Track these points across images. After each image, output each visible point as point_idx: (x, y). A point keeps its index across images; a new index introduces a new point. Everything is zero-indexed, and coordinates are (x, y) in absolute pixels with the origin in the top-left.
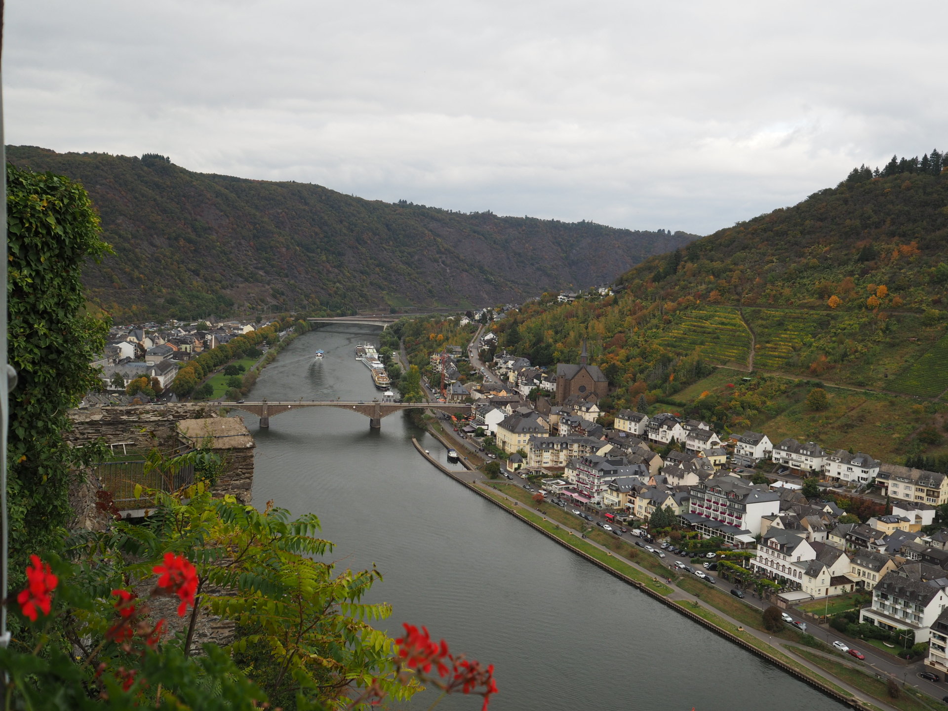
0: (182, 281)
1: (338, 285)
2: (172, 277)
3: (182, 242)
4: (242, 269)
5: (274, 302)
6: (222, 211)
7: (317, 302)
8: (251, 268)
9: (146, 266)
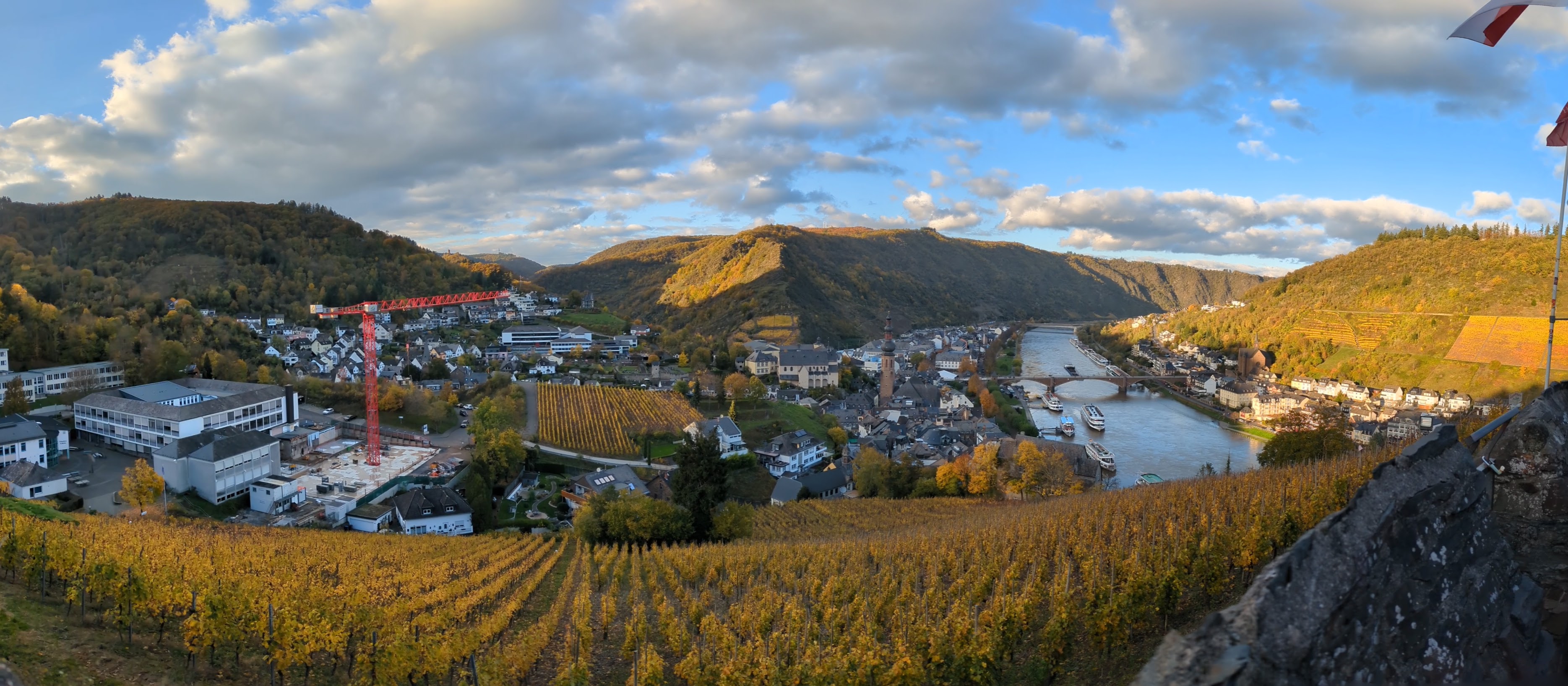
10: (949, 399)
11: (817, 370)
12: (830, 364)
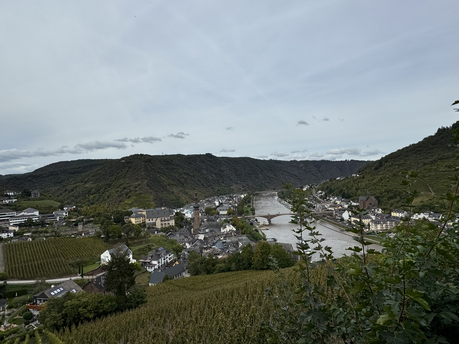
0: (220, 185)
1: (258, 183)
2: (217, 184)
3: (218, 175)
6: (227, 166)
8: (236, 180)
9: (211, 182)
10: (225, 227)
11: (165, 219)
12: (171, 216)
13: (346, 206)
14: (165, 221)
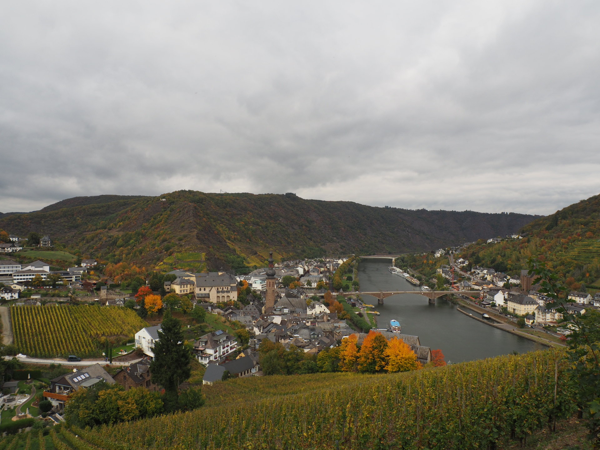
0: (306, 243)
1: (366, 242)
2: (302, 241)
3: (304, 227)
4: (328, 237)
5: (341, 251)
6: (317, 214)
7: (359, 250)
8: (331, 237)
9: (292, 237)
10: (313, 307)
11: (223, 289)
12: (232, 285)
13: (501, 284)
14: (223, 292)
